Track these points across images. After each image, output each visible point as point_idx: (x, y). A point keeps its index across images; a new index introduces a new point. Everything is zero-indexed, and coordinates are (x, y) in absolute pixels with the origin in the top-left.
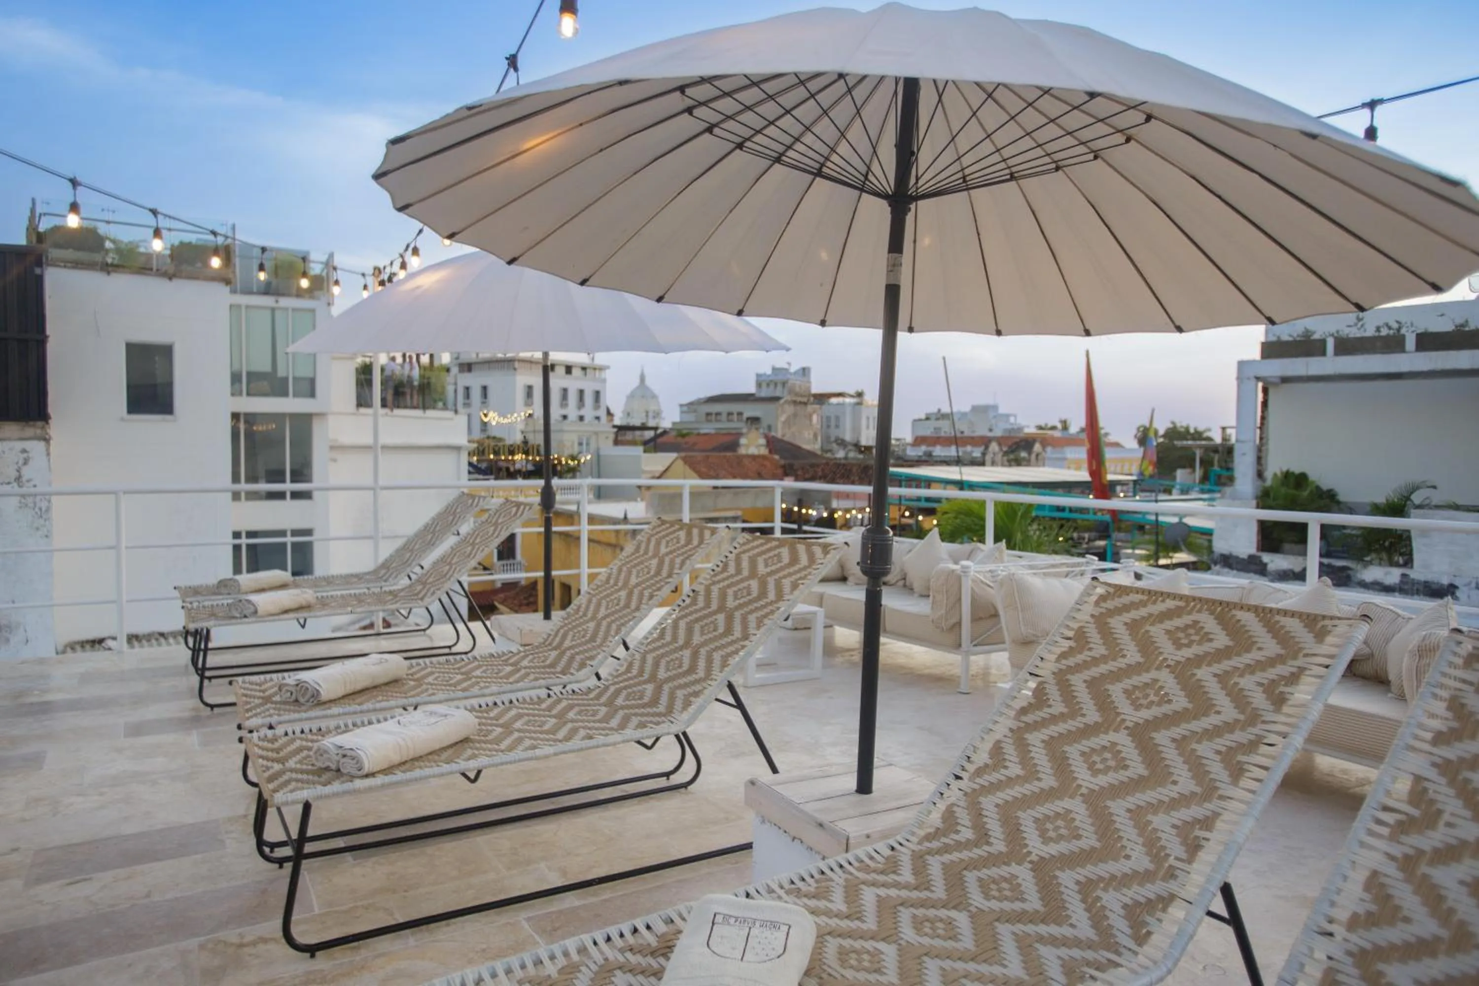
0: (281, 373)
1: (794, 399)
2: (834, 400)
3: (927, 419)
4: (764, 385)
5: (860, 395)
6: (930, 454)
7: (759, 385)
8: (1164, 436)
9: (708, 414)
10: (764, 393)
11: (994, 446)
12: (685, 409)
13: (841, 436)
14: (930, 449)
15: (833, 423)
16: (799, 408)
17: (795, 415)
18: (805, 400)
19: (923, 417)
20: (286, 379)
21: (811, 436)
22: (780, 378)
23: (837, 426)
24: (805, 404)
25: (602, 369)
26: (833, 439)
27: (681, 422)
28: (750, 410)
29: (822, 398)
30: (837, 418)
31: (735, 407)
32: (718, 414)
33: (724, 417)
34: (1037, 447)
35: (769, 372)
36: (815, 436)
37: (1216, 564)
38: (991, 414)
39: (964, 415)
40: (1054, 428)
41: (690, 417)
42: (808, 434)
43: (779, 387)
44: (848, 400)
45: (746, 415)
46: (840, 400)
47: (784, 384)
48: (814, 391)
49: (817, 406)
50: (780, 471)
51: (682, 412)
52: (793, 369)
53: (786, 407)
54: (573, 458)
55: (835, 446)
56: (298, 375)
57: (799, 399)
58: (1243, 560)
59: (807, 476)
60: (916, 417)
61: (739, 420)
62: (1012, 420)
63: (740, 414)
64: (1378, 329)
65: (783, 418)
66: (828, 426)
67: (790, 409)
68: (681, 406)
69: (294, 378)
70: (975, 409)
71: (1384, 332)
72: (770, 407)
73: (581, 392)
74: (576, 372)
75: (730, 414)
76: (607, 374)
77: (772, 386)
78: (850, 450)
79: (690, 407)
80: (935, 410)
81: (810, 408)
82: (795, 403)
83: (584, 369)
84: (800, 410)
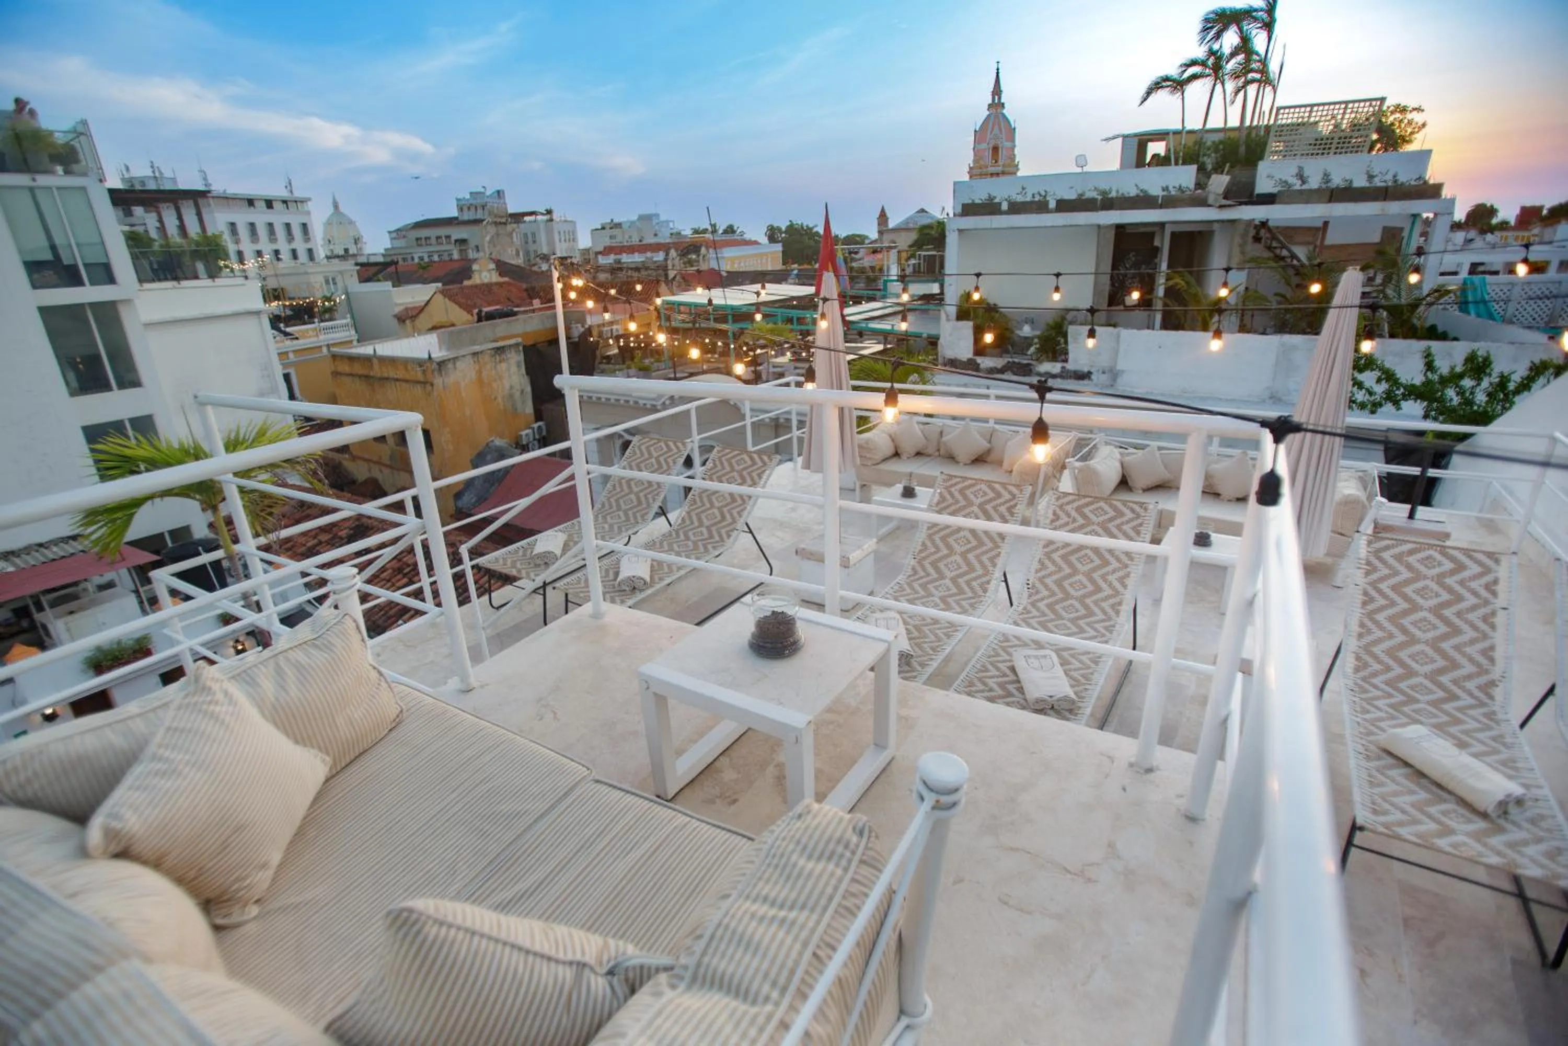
1: (495, 219)
2: (527, 218)
3: (603, 228)
4: (465, 209)
5: (549, 212)
6: (619, 262)
7: (461, 209)
8: (786, 232)
9: (417, 239)
10: (466, 216)
11: (673, 253)
12: (394, 235)
13: (540, 251)
14: (618, 257)
15: (530, 240)
16: (500, 227)
17: (498, 235)
18: (504, 220)
19: (599, 227)
21: (514, 252)
22: (479, 201)
23: (534, 242)
24: (505, 224)
25: (303, 201)
26: (532, 253)
27: (393, 248)
28: (457, 233)
29: (518, 217)
30: (534, 234)
31: (442, 231)
32: (427, 238)
33: (433, 241)
34: (703, 250)
35: (468, 197)
36: (518, 251)
38: (655, 221)
39: (632, 223)
40: (705, 231)
41: (400, 243)
42: (511, 251)
43: (480, 211)
44: (539, 218)
45: (453, 238)
46: (532, 218)
47: (483, 207)
48: (511, 210)
49: (515, 226)
50: (525, 295)
51: (392, 239)
52: (488, 193)
53: (489, 227)
54: (329, 299)
56: (87, 260)
57: (499, 220)
60: (594, 227)
61: (450, 243)
62: (671, 225)
63: (448, 237)
64: (1033, 196)
65: (488, 238)
66: (527, 242)
67: (492, 230)
68: (390, 232)
70: (641, 218)
71: (1037, 199)
72: (475, 229)
73: (288, 226)
74: (277, 206)
75: (438, 238)
76: (310, 206)
77: (473, 209)
79: (399, 233)
80: (607, 220)
81: (509, 227)
82: (496, 223)
83: (285, 202)
84: (501, 229)
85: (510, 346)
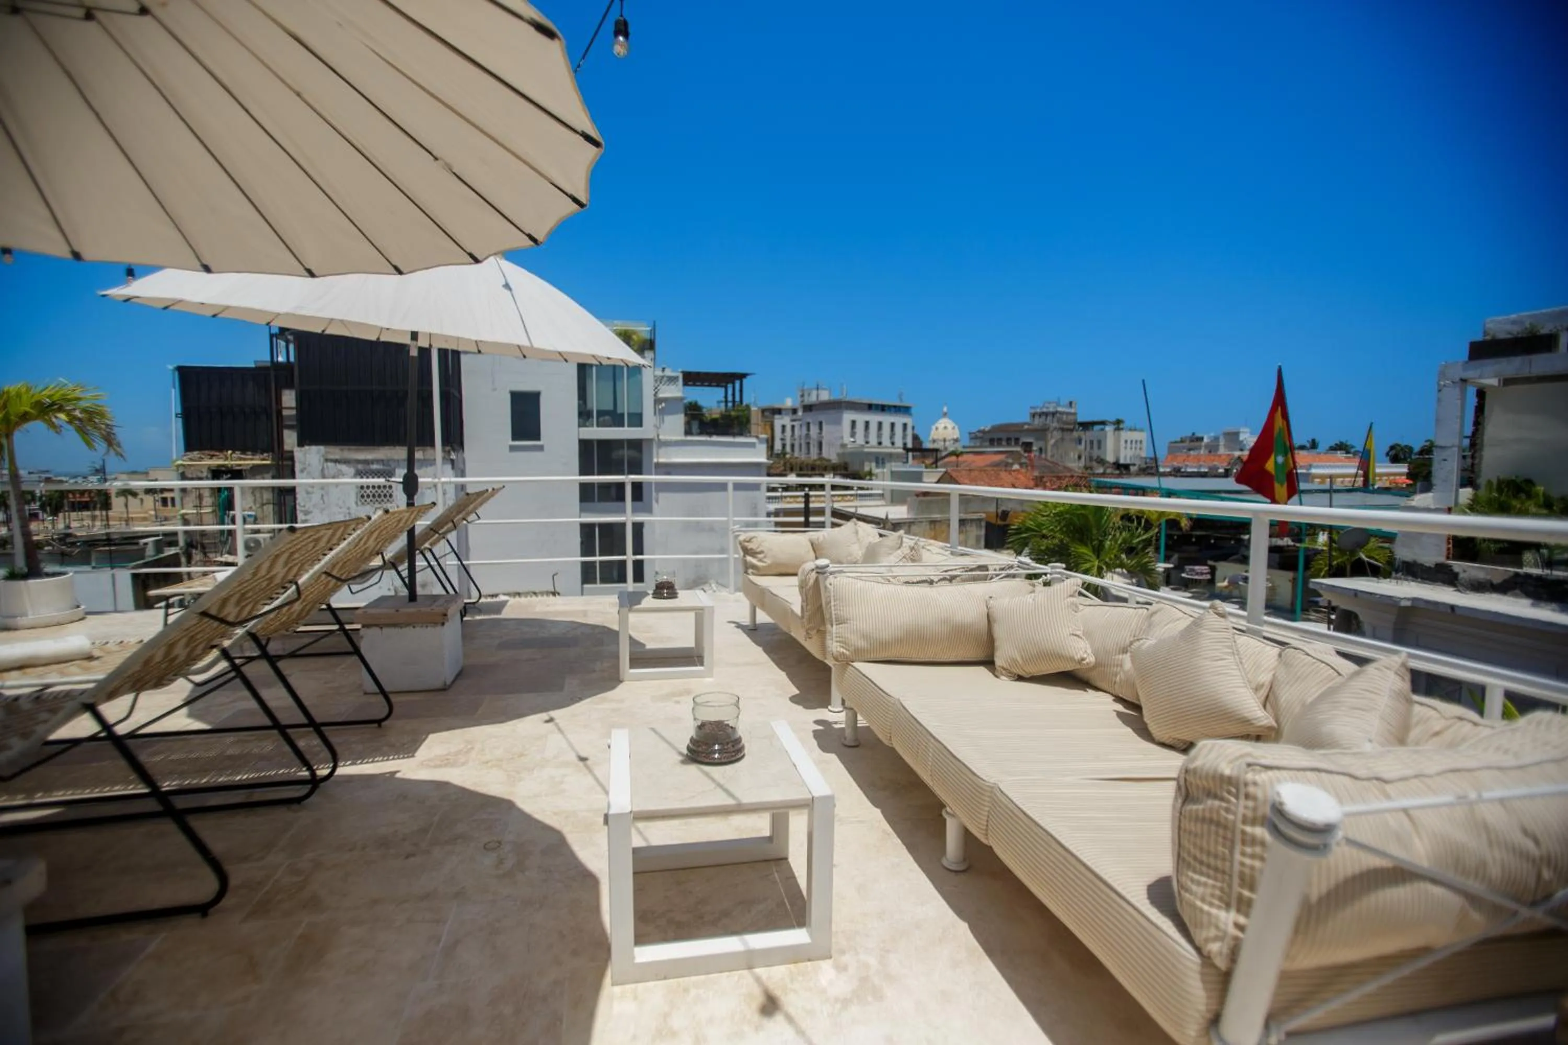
0: (619, 411)
1: (1062, 426)
2: (1095, 427)
4: (1037, 416)
5: (1120, 423)
6: (1178, 470)
7: (1032, 416)
9: (989, 440)
10: (1036, 424)
12: (973, 435)
13: (1102, 457)
14: (1180, 466)
15: (1095, 447)
16: (1067, 433)
17: (1062, 439)
18: (1072, 427)
19: (1179, 439)
20: (623, 415)
21: (1076, 457)
22: (1052, 409)
23: (1099, 448)
24: (1072, 430)
26: (1095, 458)
28: (1024, 436)
29: (1086, 426)
30: (1100, 442)
31: (1012, 434)
32: (998, 440)
33: (1003, 442)
35: (1042, 405)
36: (1080, 457)
37: (1397, 571)
41: (972, 443)
42: (1073, 454)
43: (1050, 418)
44: (1109, 427)
45: (1021, 440)
46: (1101, 427)
47: (1054, 415)
48: (1080, 419)
49: (1082, 433)
50: (1032, 483)
51: (970, 439)
52: (1062, 403)
53: (1055, 433)
54: (870, 473)
55: (1094, 464)
56: (632, 411)
57: (1067, 427)
58: (1430, 568)
59: (1054, 487)
60: (1173, 440)
61: (1016, 445)
63: (1017, 440)
65: (1052, 442)
66: (1091, 449)
67: (1057, 435)
68: (970, 433)
69: (629, 414)
70: (1226, 434)
73: (893, 425)
74: (888, 409)
75: (1008, 440)
77: (1043, 417)
78: (1108, 467)
79: (978, 435)
80: (1190, 434)
81: (1075, 434)
82: (1063, 430)
83: (895, 407)
84: (1067, 436)
85: (972, 520)
